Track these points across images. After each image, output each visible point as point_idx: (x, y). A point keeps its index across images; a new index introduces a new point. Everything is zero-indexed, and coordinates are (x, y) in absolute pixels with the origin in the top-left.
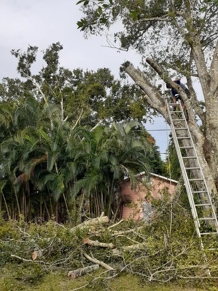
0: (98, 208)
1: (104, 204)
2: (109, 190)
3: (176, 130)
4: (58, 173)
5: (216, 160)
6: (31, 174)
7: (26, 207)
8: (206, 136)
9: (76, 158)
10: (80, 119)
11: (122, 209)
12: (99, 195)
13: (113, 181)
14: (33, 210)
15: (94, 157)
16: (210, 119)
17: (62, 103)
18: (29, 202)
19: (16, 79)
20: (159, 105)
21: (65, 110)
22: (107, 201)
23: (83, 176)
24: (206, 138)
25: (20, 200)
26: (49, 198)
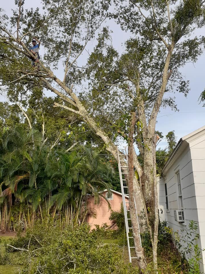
0: (68, 219)
1: (73, 215)
2: (77, 204)
3: (121, 167)
4: (37, 188)
5: (149, 188)
6: (15, 188)
7: (7, 216)
8: (143, 170)
9: (52, 177)
10: (58, 140)
11: (88, 220)
12: (70, 207)
13: (82, 196)
14: (12, 219)
15: (67, 177)
16: (147, 159)
17: (43, 126)
18: (10, 211)
19: (4, 102)
20: (111, 149)
21: (46, 132)
22: (75, 212)
23: (58, 192)
24: (143, 172)
25: (2, 209)
26: (27, 208)
